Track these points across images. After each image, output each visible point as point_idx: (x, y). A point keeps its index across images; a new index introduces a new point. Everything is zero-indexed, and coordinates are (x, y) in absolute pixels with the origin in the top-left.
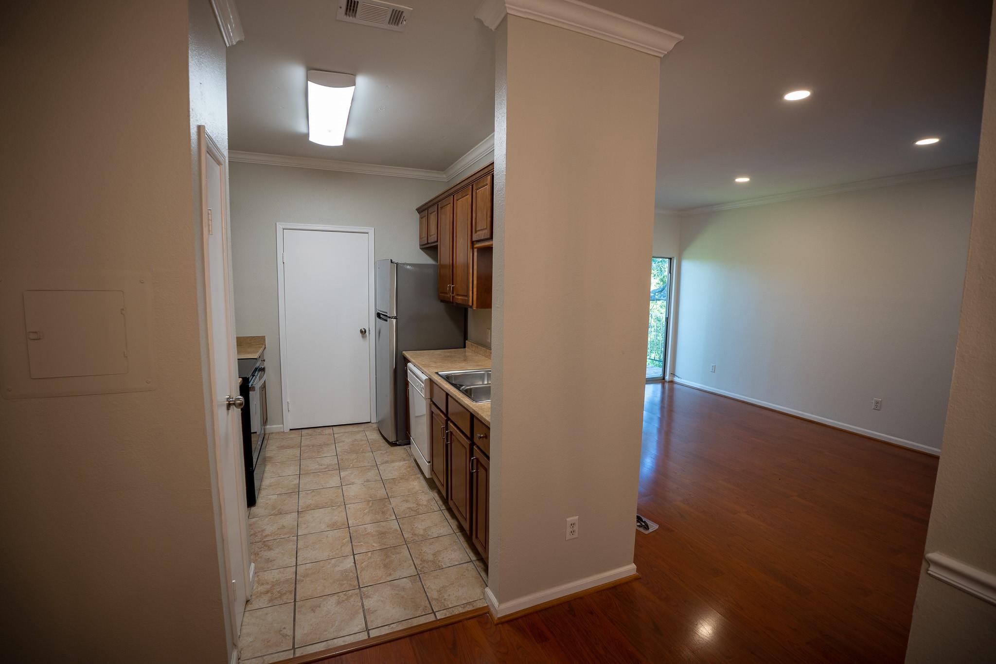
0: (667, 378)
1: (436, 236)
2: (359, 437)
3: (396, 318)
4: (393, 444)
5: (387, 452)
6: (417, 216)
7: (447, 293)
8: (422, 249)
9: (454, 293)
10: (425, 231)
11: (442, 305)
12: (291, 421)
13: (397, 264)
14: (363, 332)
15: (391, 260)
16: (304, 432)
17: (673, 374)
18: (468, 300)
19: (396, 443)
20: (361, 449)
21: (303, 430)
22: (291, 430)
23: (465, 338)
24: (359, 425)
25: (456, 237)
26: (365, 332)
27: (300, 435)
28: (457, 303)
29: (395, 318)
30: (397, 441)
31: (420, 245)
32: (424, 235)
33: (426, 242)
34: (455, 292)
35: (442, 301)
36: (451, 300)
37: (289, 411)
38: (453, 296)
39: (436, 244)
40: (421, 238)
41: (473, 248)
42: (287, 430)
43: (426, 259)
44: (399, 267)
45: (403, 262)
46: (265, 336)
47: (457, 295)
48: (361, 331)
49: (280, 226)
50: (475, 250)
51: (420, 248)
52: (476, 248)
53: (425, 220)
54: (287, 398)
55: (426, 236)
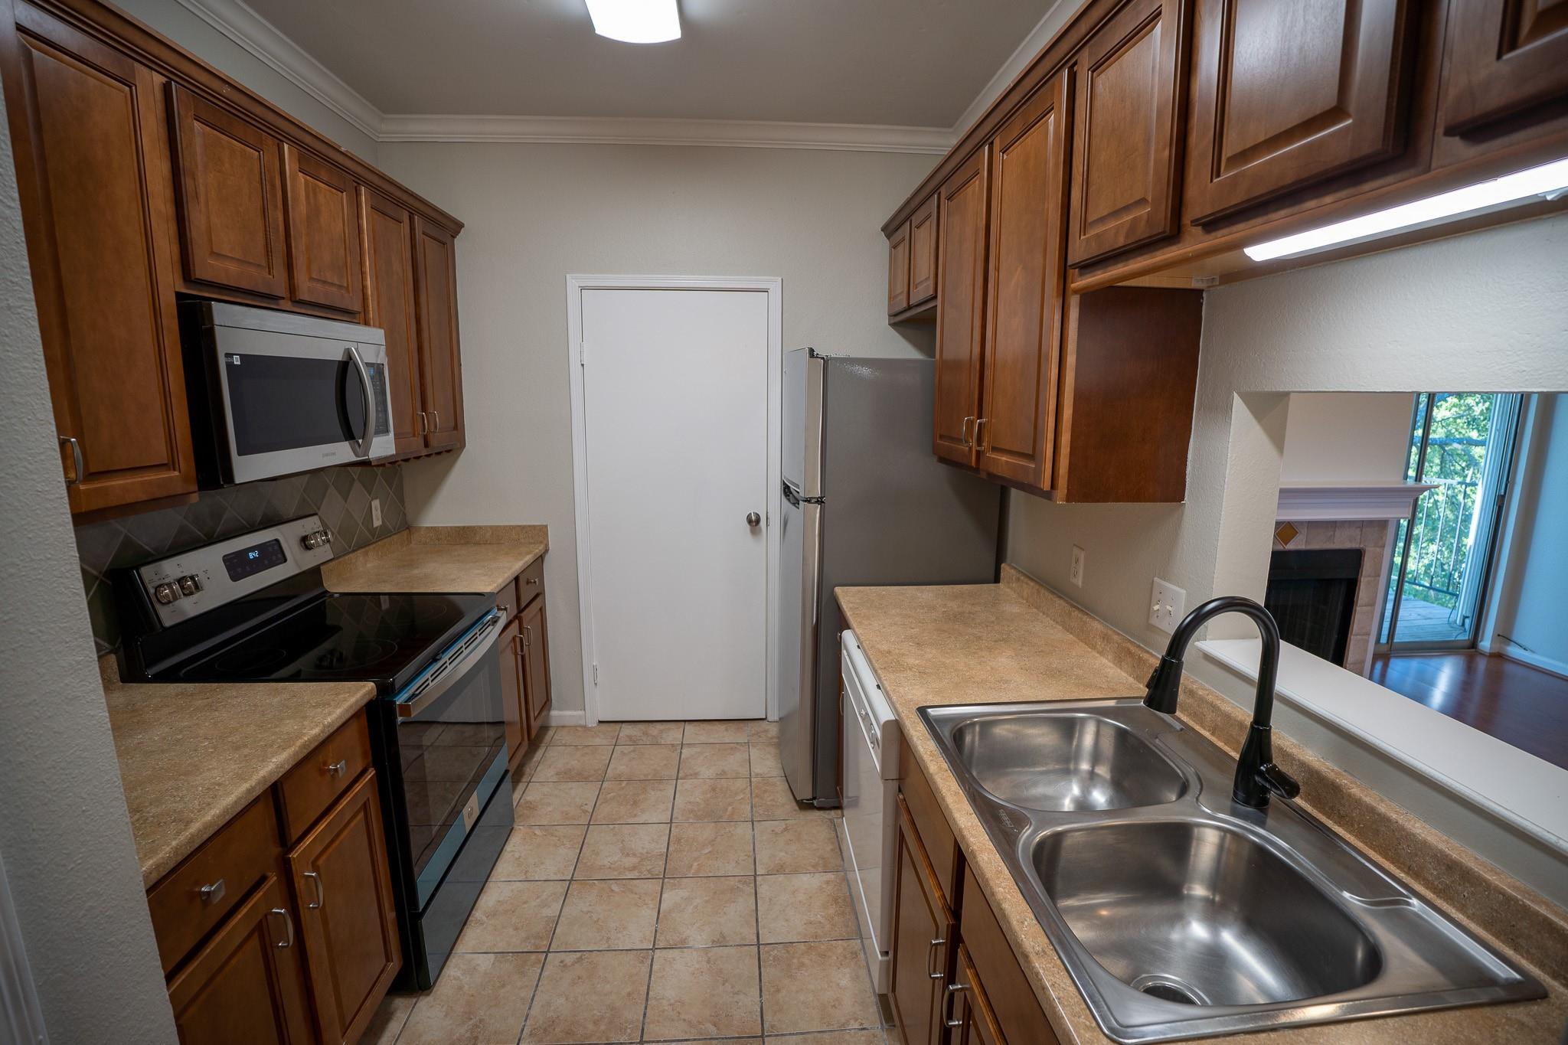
0: (1486, 644)
1: (931, 282)
2: (733, 762)
3: (820, 501)
4: (805, 805)
5: (786, 829)
6: (883, 244)
7: (959, 440)
8: (893, 325)
9: (985, 444)
10: (902, 278)
11: (942, 469)
12: (600, 704)
13: (826, 361)
14: (754, 522)
15: (812, 351)
16: (627, 730)
17: (1504, 636)
18: (1038, 472)
19: (812, 804)
20: (730, 808)
21: (624, 725)
22: (600, 722)
23: (1000, 556)
24: (742, 724)
25: (998, 269)
26: (758, 521)
27: (614, 741)
28: (990, 475)
29: (817, 502)
30: (814, 798)
31: (890, 316)
32: (901, 287)
33: (905, 305)
34: (986, 439)
35: (942, 460)
36: (973, 464)
37: (596, 684)
38: (978, 453)
39: (930, 305)
40: (892, 297)
41: (1064, 293)
42: (592, 723)
43: (901, 349)
44: (827, 368)
45: (842, 354)
46: (546, 526)
47: (995, 449)
48: (750, 521)
49: (573, 282)
50: (1074, 303)
51: (890, 324)
52: (1075, 292)
53: (902, 250)
54: (592, 658)
55: (906, 290)
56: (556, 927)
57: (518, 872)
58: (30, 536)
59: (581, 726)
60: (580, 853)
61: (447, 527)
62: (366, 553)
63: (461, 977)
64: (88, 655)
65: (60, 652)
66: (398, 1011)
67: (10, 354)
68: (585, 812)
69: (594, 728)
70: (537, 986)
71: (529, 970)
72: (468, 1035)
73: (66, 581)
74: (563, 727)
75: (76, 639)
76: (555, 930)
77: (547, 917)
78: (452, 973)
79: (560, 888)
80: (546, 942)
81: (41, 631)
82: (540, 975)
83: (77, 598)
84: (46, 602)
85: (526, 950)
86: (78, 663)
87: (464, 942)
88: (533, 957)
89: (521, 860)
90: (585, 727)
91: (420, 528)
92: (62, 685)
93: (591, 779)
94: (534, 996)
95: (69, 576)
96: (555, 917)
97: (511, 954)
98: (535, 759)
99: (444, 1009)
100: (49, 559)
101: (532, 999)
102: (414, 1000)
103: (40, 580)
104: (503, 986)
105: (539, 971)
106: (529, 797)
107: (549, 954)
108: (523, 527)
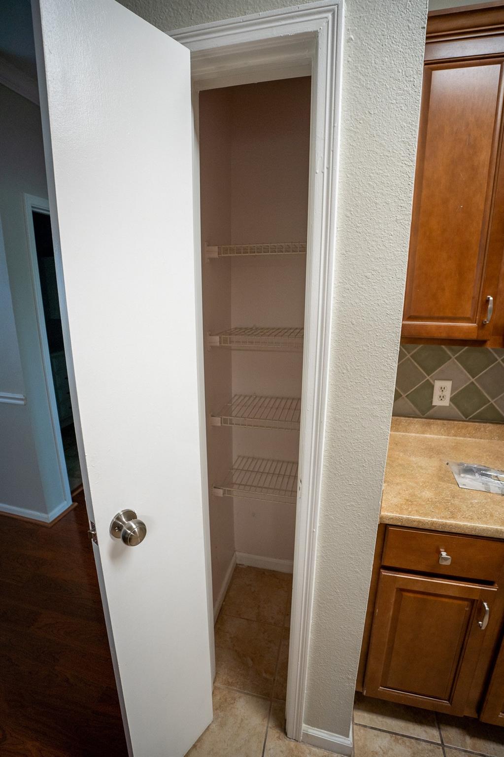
58: (377, 334)
64: (389, 400)
65: (376, 393)
67: (391, 244)
73: (389, 360)
75: (385, 390)
81: (369, 379)
83: (392, 371)
84: (376, 367)
86: (383, 401)
92: (372, 407)
95: (391, 358)
100: (383, 348)
103: (376, 356)
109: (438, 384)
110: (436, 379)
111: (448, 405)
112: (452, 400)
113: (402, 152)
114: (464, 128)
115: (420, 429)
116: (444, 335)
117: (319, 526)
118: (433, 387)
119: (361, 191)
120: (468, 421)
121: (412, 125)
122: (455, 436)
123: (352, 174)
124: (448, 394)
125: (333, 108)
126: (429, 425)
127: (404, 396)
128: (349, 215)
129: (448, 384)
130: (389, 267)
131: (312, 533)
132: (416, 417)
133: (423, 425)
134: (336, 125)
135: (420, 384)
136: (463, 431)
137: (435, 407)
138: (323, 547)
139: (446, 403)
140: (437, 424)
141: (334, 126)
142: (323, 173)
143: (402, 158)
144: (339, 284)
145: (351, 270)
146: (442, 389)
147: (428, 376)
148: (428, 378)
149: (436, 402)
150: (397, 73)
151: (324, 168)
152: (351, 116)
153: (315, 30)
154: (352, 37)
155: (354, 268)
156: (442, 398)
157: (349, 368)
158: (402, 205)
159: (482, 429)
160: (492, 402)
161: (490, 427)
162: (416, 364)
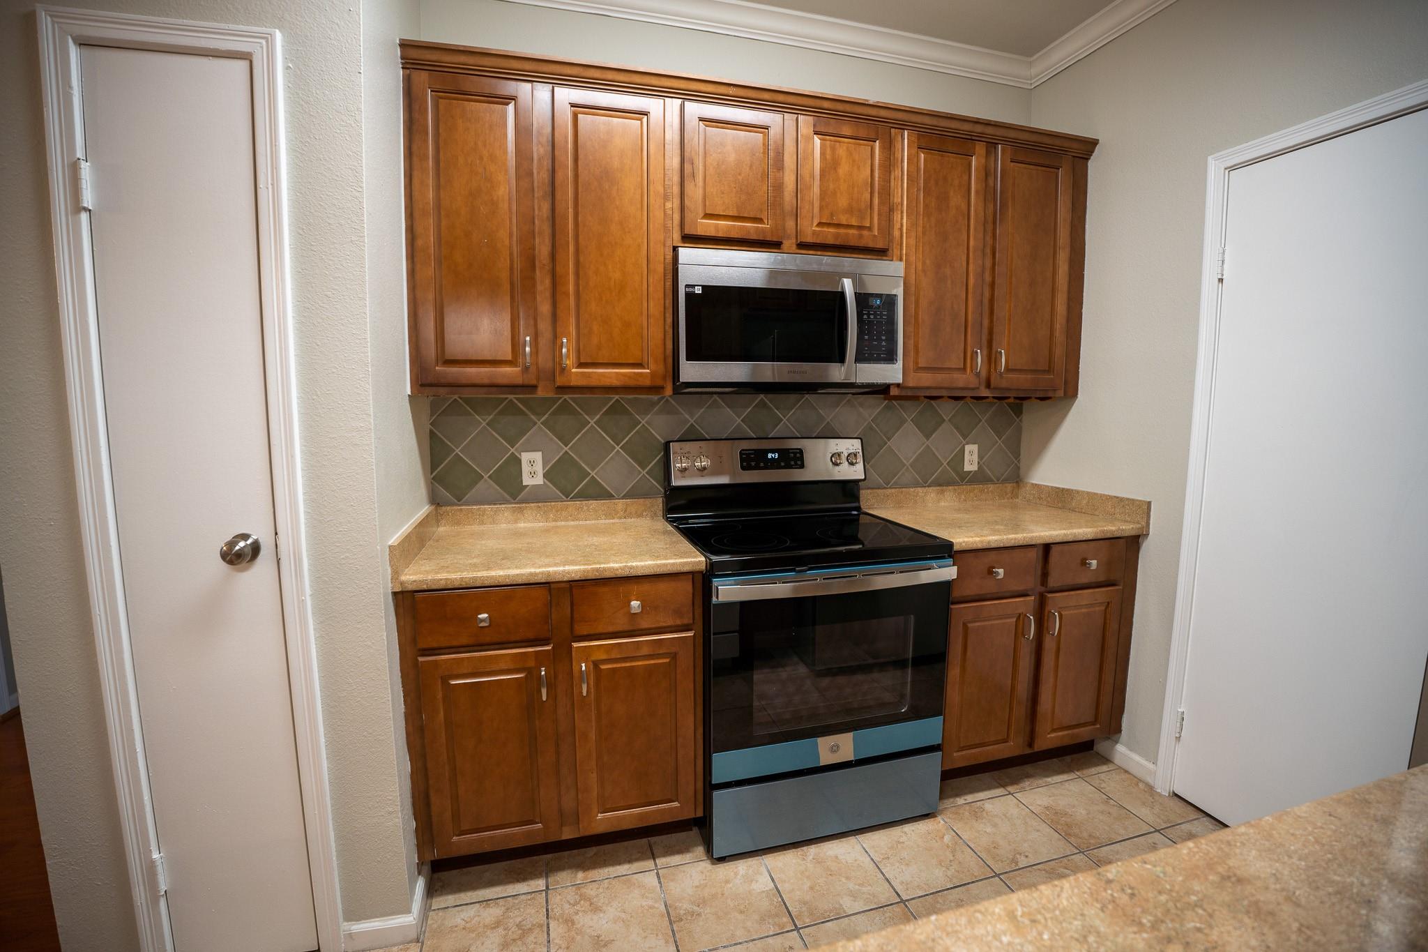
56: (832, 920)
57: (883, 852)
59: (1147, 785)
60: (948, 889)
61: (1048, 486)
62: (942, 492)
63: (739, 877)
66: (691, 854)
68: (1015, 861)
69: (1160, 795)
70: (754, 940)
71: (769, 923)
72: (682, 912)
74: (1126, 772)
76: (828, 921)
77: (841, 905)
78: (740, 868)
79: (885, 895)
80: (808, 921)
82: (767, 937)
85: (790, 909)
87: (777, 857)
88: (786, 919)
89: (899, 846)
90: (1150, 789)
91: (1029, 483)
93: (1072, 840)
94: (740, 943)
96: (845, 912)
97: (780, 899)
98: (1049, 779)
99: (702, 882)
101: (736, 944)
102: (706, 858)
104: (741, 912)
105: (771, 933)
106: (988, 806)
107: (795, 932)
108: (1121, 500)
109: (525, 457)
110: (523, 452)
111: (542, 483)
112: (545, 476)
113: (350, 178)
114: (478, 162)
115: (511, 517)
116: (486, 381)
117: (311, 596)
118: (520, 461)
119: (313, 211)
120: (569, 501)
121: (357, 155)
122: (555, 521)
123: (301, 193)
124: (539, 468)
125: (273, 127)
126: (521, 510)
127: (486, 477)
128: (301, 232)
129: (537, 456)
130: (349, 286)
131: (302, 603)
132: (506, 502)
133: (514, 512)
134: (277, 144)
135: (504, 459)
136: (564, 513)
137: (528, 488)
138: (321, 622)
139: (539, 480)
140: (531, 508)
141: (275, 145)
142: (267, 188)
143: (351, 184)
144: (298, 303)
145: (310, 289)
146: (532, 463)
147: (512, 448)
148: (512, 450)
149: (527, 480)
150: (338, 106)
151: (268, 184)
152: (296, 138)
153: (249, 51)
154: (291, 65)
155: (312, 287)
156: (533, 474)
157: (319, 393)
158: (356, 227)
159: (585, 508)
160: (593, 474)
161: (593, 504)
162: (496, 435)
